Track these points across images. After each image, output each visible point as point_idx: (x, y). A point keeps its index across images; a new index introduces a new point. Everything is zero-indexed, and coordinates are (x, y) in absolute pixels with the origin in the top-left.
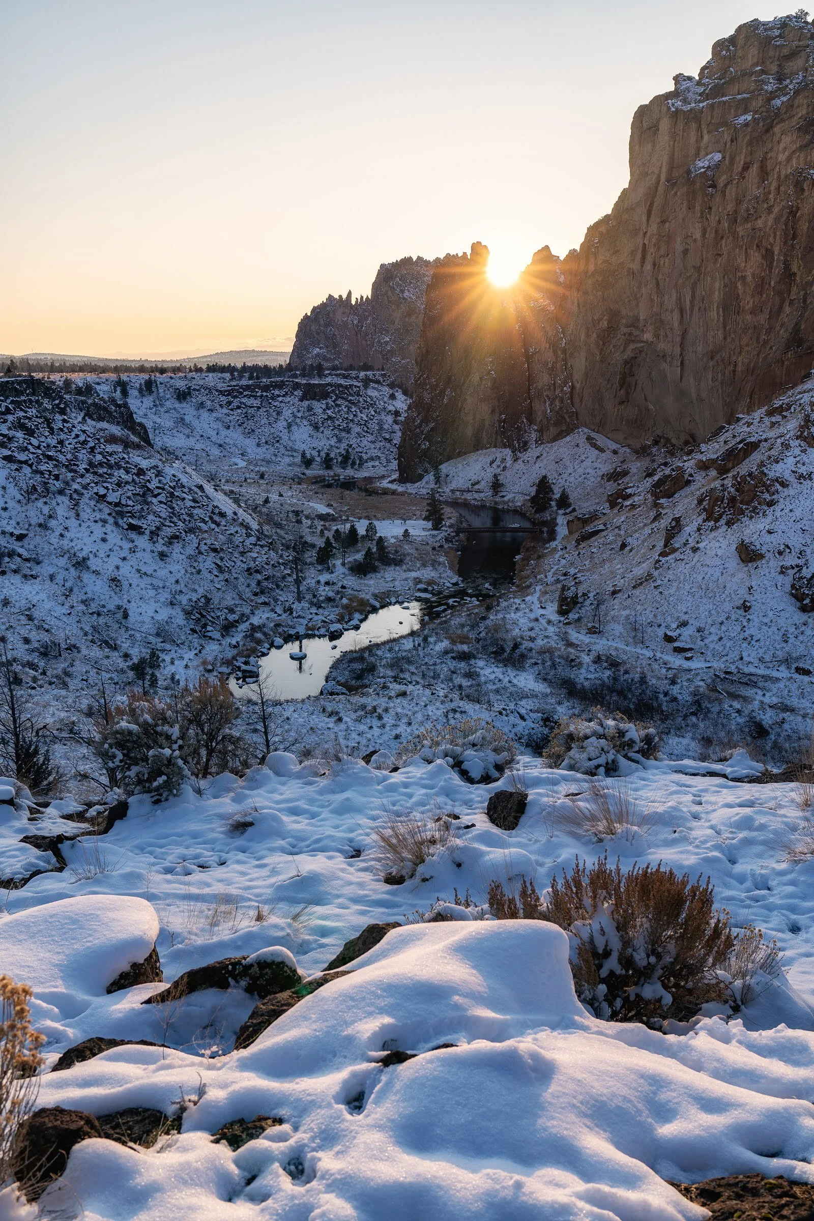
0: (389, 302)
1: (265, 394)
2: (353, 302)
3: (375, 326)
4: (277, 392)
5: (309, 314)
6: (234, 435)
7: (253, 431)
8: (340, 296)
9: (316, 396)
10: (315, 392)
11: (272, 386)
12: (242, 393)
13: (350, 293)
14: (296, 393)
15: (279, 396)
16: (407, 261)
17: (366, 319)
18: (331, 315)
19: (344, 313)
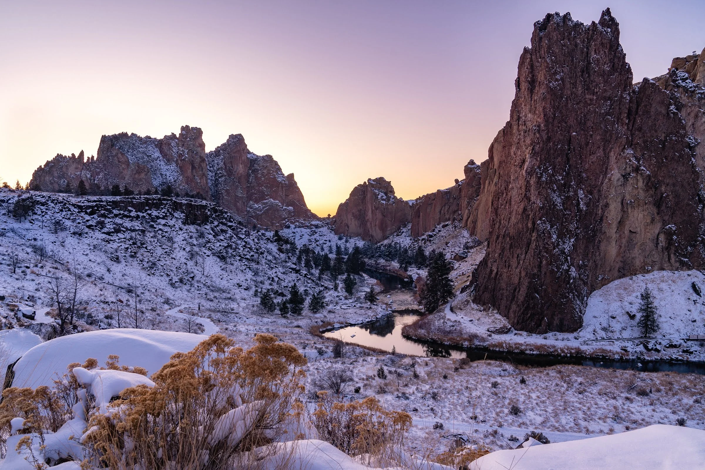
0: (119, 162)
1: (141, 214)
2: (85, 160)
3: (106, 180)
4: (155, 213)
5: (43, 167)
6: (129, 270)
7: (154, 264)
8: (73, 155)
9: (196, 219)
10: (195, 215)
11: (147, 204)
12: (110, 212)
13: (82, 153)
14: (176, 215)
15: (158, 217)
16: (124, 135)
17: (98, 174)
18: (64, 169)
19: (76, 168)
